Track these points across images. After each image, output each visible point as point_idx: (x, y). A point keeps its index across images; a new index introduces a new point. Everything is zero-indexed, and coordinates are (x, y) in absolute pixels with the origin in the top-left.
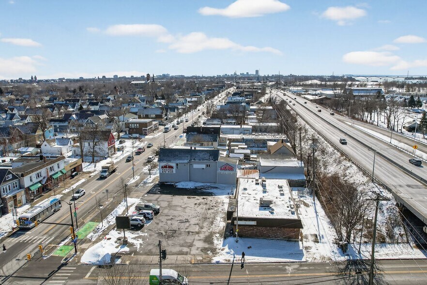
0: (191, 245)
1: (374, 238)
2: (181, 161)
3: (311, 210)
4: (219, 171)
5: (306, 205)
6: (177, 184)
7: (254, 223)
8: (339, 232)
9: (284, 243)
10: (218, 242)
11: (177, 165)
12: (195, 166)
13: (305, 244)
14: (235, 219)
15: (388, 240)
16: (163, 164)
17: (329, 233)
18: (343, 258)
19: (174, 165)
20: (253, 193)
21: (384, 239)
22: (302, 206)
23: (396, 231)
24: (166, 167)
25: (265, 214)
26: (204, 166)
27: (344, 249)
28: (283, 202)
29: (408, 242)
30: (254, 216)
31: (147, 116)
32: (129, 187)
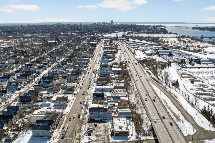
0: (104, 138)
1: (145, 135)
2: (96, 112)
3: (132, 126)
5: (131, 125)
6: (95, 119)
7: (118, 133)
8: (137, 134)
9: (125, 137)
10: (110, 137)
11: (95, 113)
12: (100, 113)
13: (130, 137)
14: (114, 132)
15: (148, 135)
17: (135, 134)
18: (137, 140)
20: (117, 123)
21: (147, 135)
22: (130, 125)
23: (150, 133)
24: (91, 114)
25: (120, 130)
26: (103, 113)
27: (137, 138)
28: (125, 126)
29: (152, 135)
30: (118, 131)
31: (71, 79)
32: (81, 120)
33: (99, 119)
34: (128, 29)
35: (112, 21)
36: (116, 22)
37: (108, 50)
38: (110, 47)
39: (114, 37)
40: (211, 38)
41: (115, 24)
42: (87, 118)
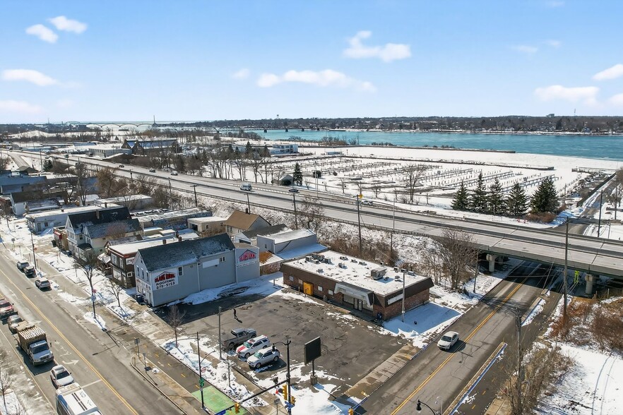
2: (186, 262)
4: (239, 264)
6: (189, 300)
7: (402, 296)
11: (180, 269)
12: (206, 264)
16: (158, 274)
19: (174, 271)
24: (162, 278)
26: (216, 262)
32: (116, 328)
33: (211, 295)
42: (139, 312)
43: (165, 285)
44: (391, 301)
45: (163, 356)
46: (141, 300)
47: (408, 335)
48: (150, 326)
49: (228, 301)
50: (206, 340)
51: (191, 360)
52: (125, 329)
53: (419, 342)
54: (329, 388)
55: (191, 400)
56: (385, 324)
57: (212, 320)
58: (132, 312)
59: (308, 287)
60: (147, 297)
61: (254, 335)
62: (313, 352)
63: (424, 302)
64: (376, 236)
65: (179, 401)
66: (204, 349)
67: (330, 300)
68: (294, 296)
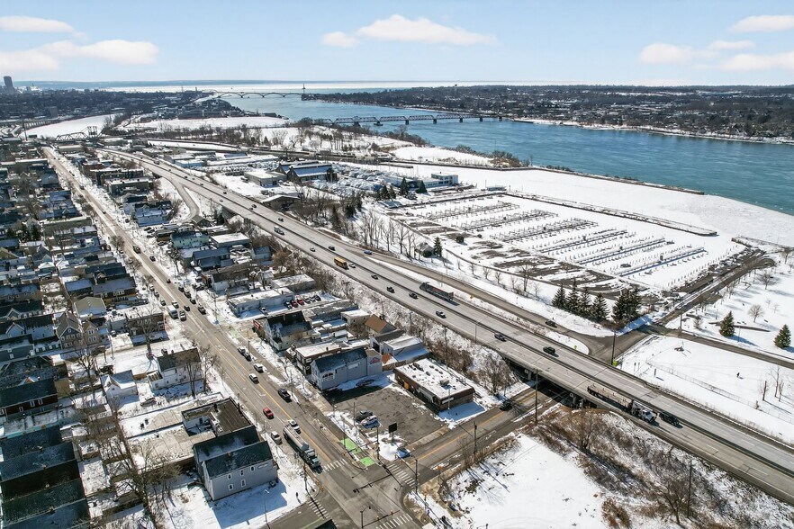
2: (338, 367)
4: (369, 365)
6: (340, 388)
7: (452, 398)
10: (435, 419)
11: (336, 371)
12: (350, 367)
16: (324, 374)
18: (501, 402)
24: (326, 375)
25: (452, 392)
26: (357, 365)
27: (496, 397)
28: (450, 379)
30: (448, 395)
31: (110, 295)
32: (305, 404)
33: (352, 385)
34: (100, 108)
35: (8, 80)
36: (23, 83)
37: (126, 181)
38: (120, 171)
39: (82, 136)
40: (379, 122)
41: (24, 88)
42: (314, 394)
43: (328, 379)
44: (443, 402)
45: (327, 421)
46: (315, 385)
47: (448, 421)
48: (320, 403)
49: (362, 390)
50: (348, 414)
51: (340, 424)
52: (307, 403)
53: (451, 426)
54: (399, 444)
55: (340, 444)
56: (440, 413)
57: (351, 401)
58: (310, 393)
59: (406, 384)
60: (318, 384)
61: (371, 414)
62: (393, 429)
63: (470, 401)
64: (462, 344)
65: (335, 443)
66: (347, 419)
67: (417, 394)
68: (398, 389)
